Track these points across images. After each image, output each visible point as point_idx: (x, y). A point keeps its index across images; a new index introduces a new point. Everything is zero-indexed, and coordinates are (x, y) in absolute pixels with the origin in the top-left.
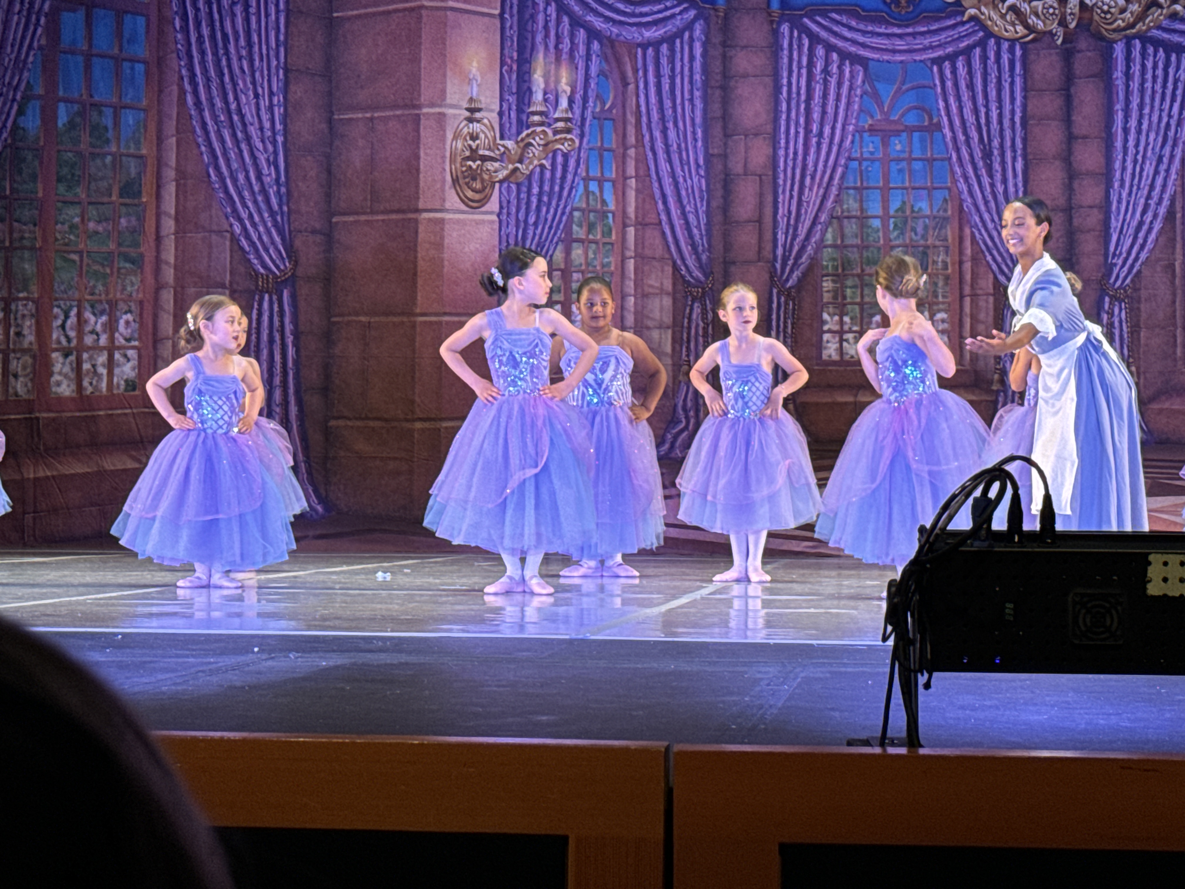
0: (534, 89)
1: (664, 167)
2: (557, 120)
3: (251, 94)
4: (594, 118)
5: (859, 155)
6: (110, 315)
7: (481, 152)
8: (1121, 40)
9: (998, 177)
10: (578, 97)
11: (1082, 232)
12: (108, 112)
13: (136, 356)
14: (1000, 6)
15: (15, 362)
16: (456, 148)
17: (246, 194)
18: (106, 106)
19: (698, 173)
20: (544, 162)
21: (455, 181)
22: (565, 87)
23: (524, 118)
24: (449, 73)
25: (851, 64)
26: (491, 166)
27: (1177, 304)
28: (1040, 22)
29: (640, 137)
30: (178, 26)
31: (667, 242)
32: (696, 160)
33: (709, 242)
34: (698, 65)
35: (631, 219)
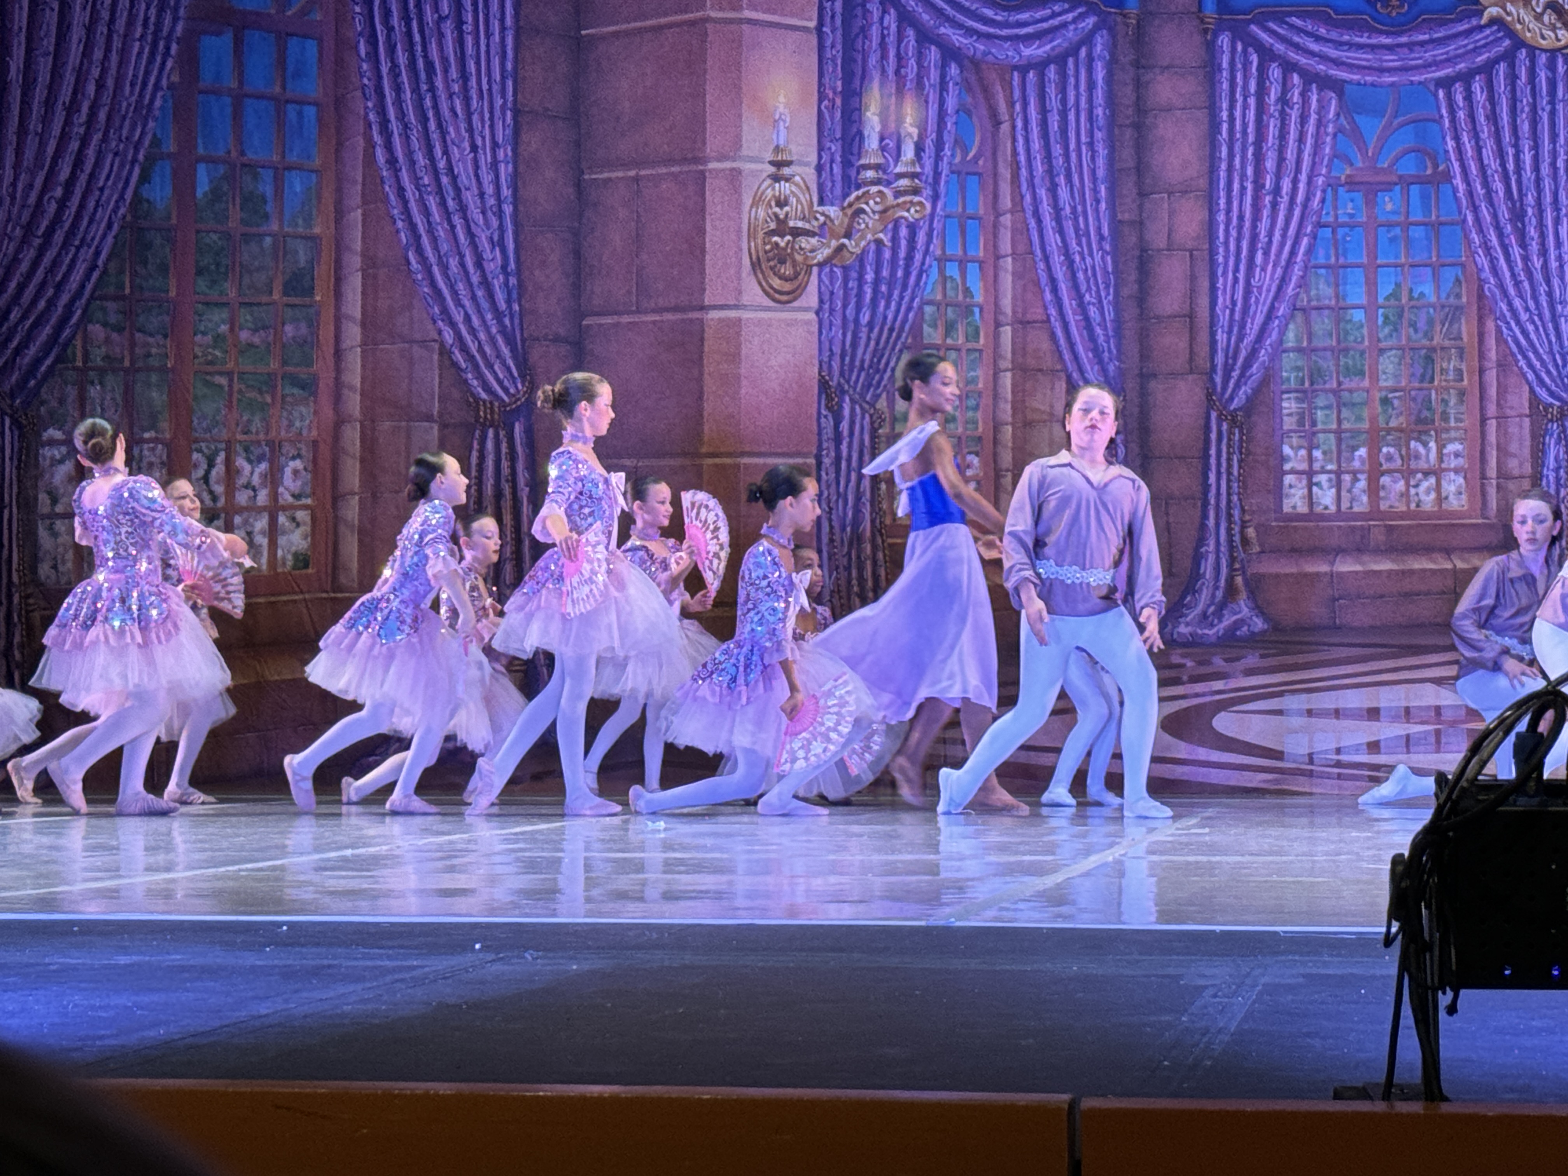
0: (866, 133)
1: (1053, 240)
2: (900, 176)
3: (466, 145)
4: (953, 172)
5: (1331, 219)
6: (271, 462)
7: (791, 224)
9: (1534, 247)
10: (929, 143)
12: (267, 175)
13: (308, 519)
14: (1534, 2)
16: (756, 219)
17: (461, 286)
18: (263, 167)
19: (1101, 248)
20: (881, 235)
21: (756, 265)
22: (910, 128)
23: (853, 173)
24: (745, 113)
25: (1320, 89)
26: (804, 242)
29: (1018, 199)
30: (363, 53)
31: (1058, 346)
32: (1099, 229)
33: (1118, 347)
34: (1099, 94)
35: (1006, 315)
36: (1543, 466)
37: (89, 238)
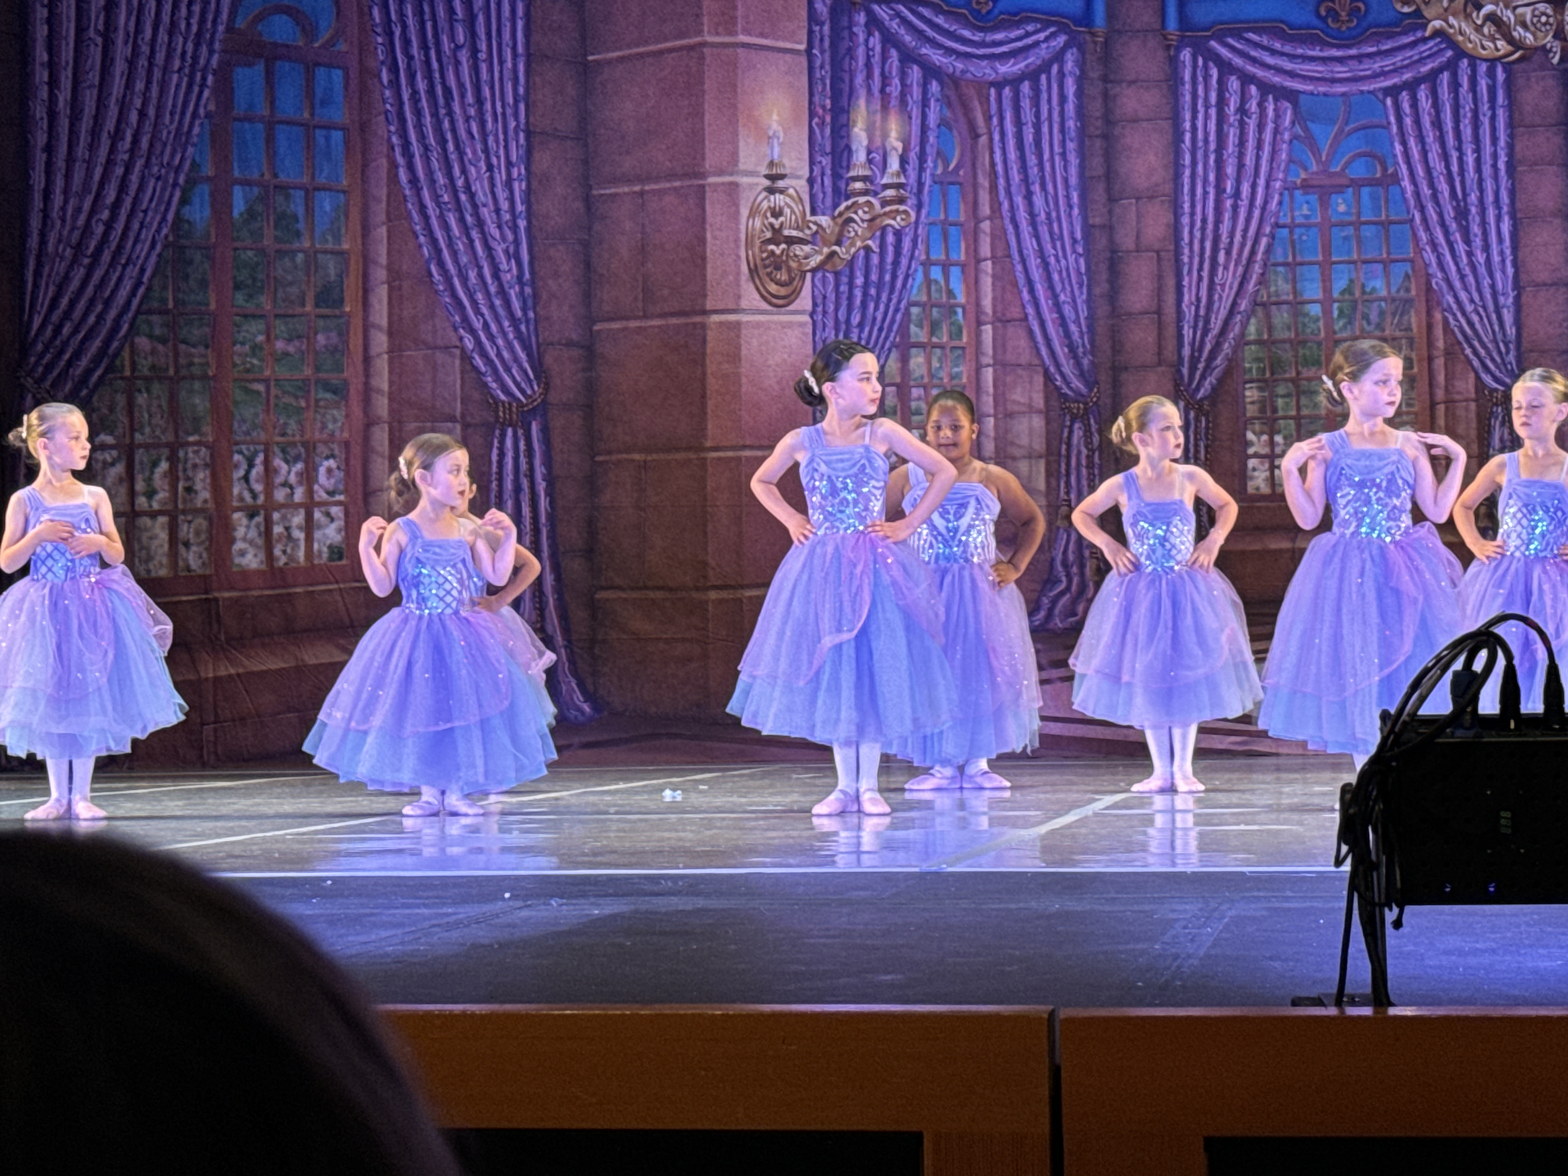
0: (854, 148)
1: (1030, 244)
2: (886, 187)
3: (483, 165)
4: (935, 183)
5: (1289, 221)
6: (306, 462)
7: (786, 232)
9: (1478, 242)
12: (299, 196)
13: (341, 515)
14: (1474, 15)
15: (185, 527)
16: (753, 229)
17: (479, 296)
18: (294, 188)
19: (1074, 251)
20: (870, 242)
21: (753, 272)
22: (895, 142)
23: (842, 185)
24: (742, 130)
25: (1276, 100)
26: (799, 250)
28: (1529, 35)
29: (996, 206)
30: (385, 80)
31: (1035, 343)
32: (1072, 233)
33: (1092, 342)
34: (1071, 107)
35: (986, 314)
36: (1489, 446)
37: (134, 256)
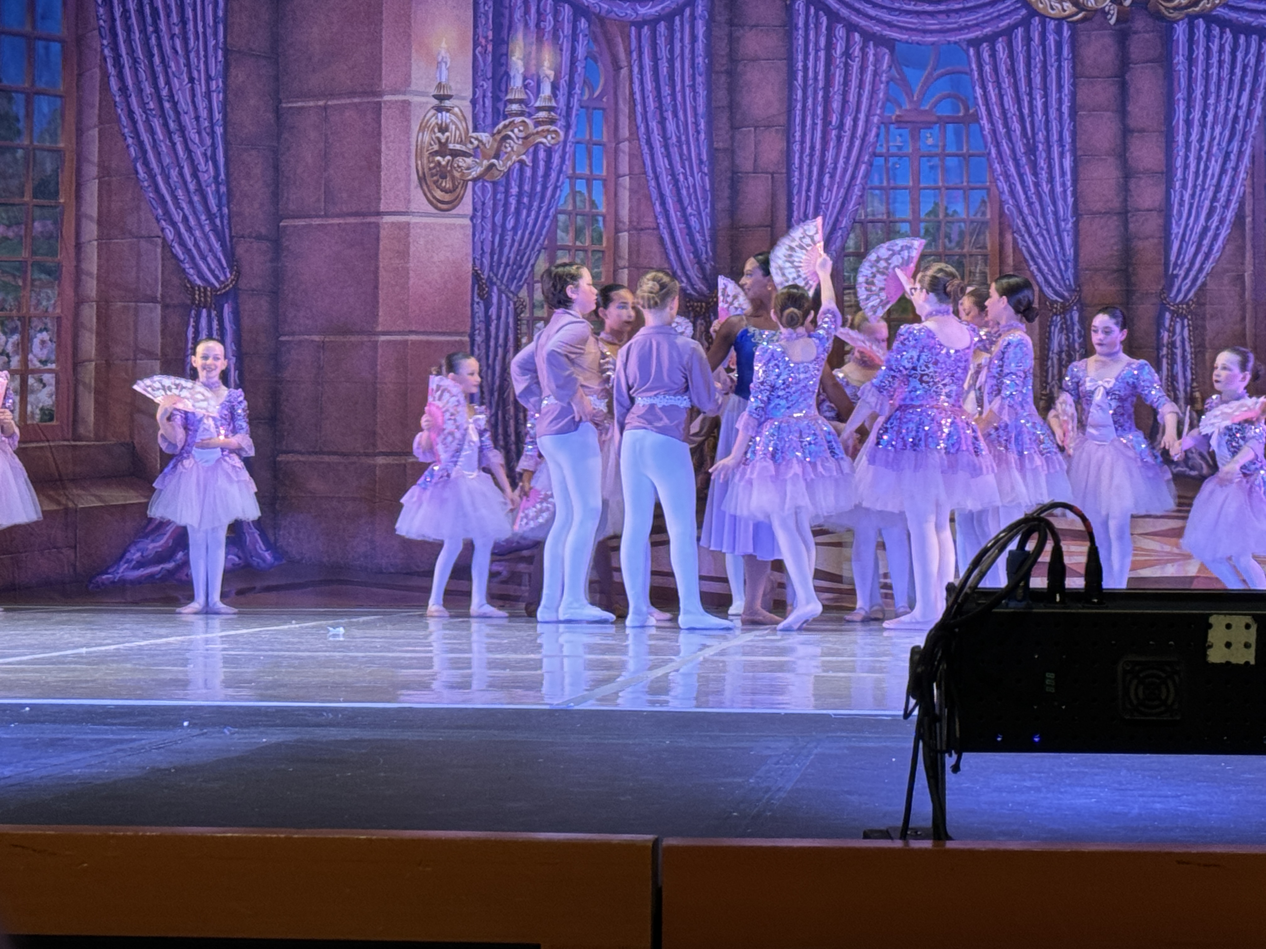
0: (512, 74)
1: (662, 163)
2: (539, 109)
3: (185, 77)
4: (582, 107)
5: (884, 150)
6: (22, 334)
7: (451, 146)
8: (1182, 19)
9: (1044, 175)
10: (563, 83)
11: (1139, 239)
12: (20, 98)
13: (53, 382)
16: (423, 142)
17: (180, 193)
18: (17, 92)
19: (700, 170)
20: (524, 157)
21: (422, 179)
22: (548, 71)
23: (501, 106)
24: (414, 55)
25: (876, 46)
26: (461, 162)
27: (1247, 320)
29: (634, 129)
31: (665, 249)
32: (699, 155)
33: (714, 250)
34: (700, 45)
35: (624, 223)
36: (1049, 350)
